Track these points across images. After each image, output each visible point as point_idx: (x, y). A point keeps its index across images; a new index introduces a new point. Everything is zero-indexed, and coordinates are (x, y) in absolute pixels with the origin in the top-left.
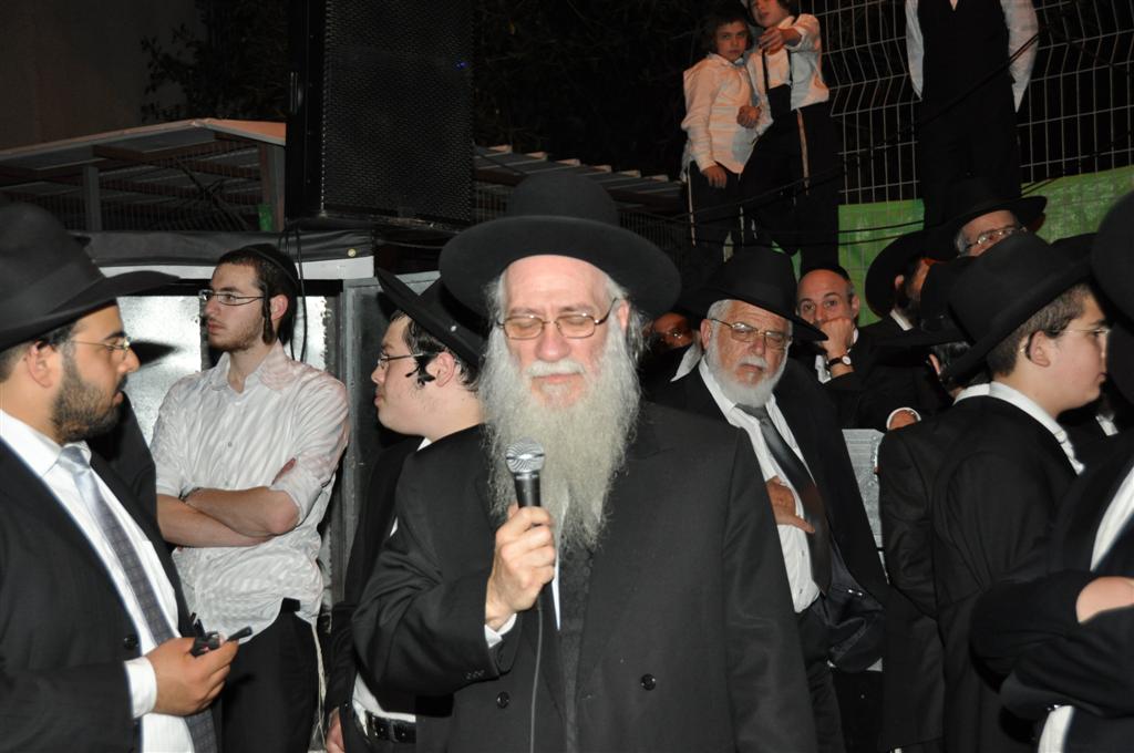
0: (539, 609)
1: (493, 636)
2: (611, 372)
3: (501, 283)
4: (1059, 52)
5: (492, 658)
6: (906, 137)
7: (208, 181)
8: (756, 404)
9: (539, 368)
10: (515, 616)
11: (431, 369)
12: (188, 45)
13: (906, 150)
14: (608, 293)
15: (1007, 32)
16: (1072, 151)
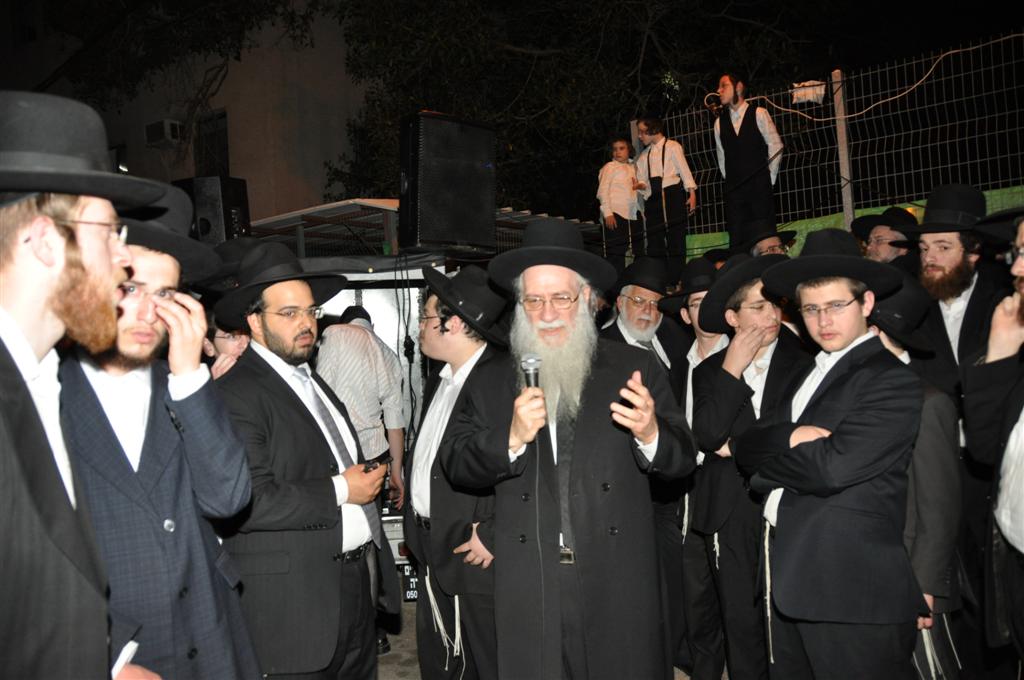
0: (537, 442)
1: (513, 456)
2: (581, 324)
3: (521, 278)
4: (793, 157)
5: (512, 468)
6: (718, 200)
7: (357, 230)
8: (647, 340)
9: (542, 325)
10: (525, 446)
11: (448, 325)
12: (347, 163)
13: (719, 207)
14: (578, 283)
15: (767, 147)
16: (801, 208)
